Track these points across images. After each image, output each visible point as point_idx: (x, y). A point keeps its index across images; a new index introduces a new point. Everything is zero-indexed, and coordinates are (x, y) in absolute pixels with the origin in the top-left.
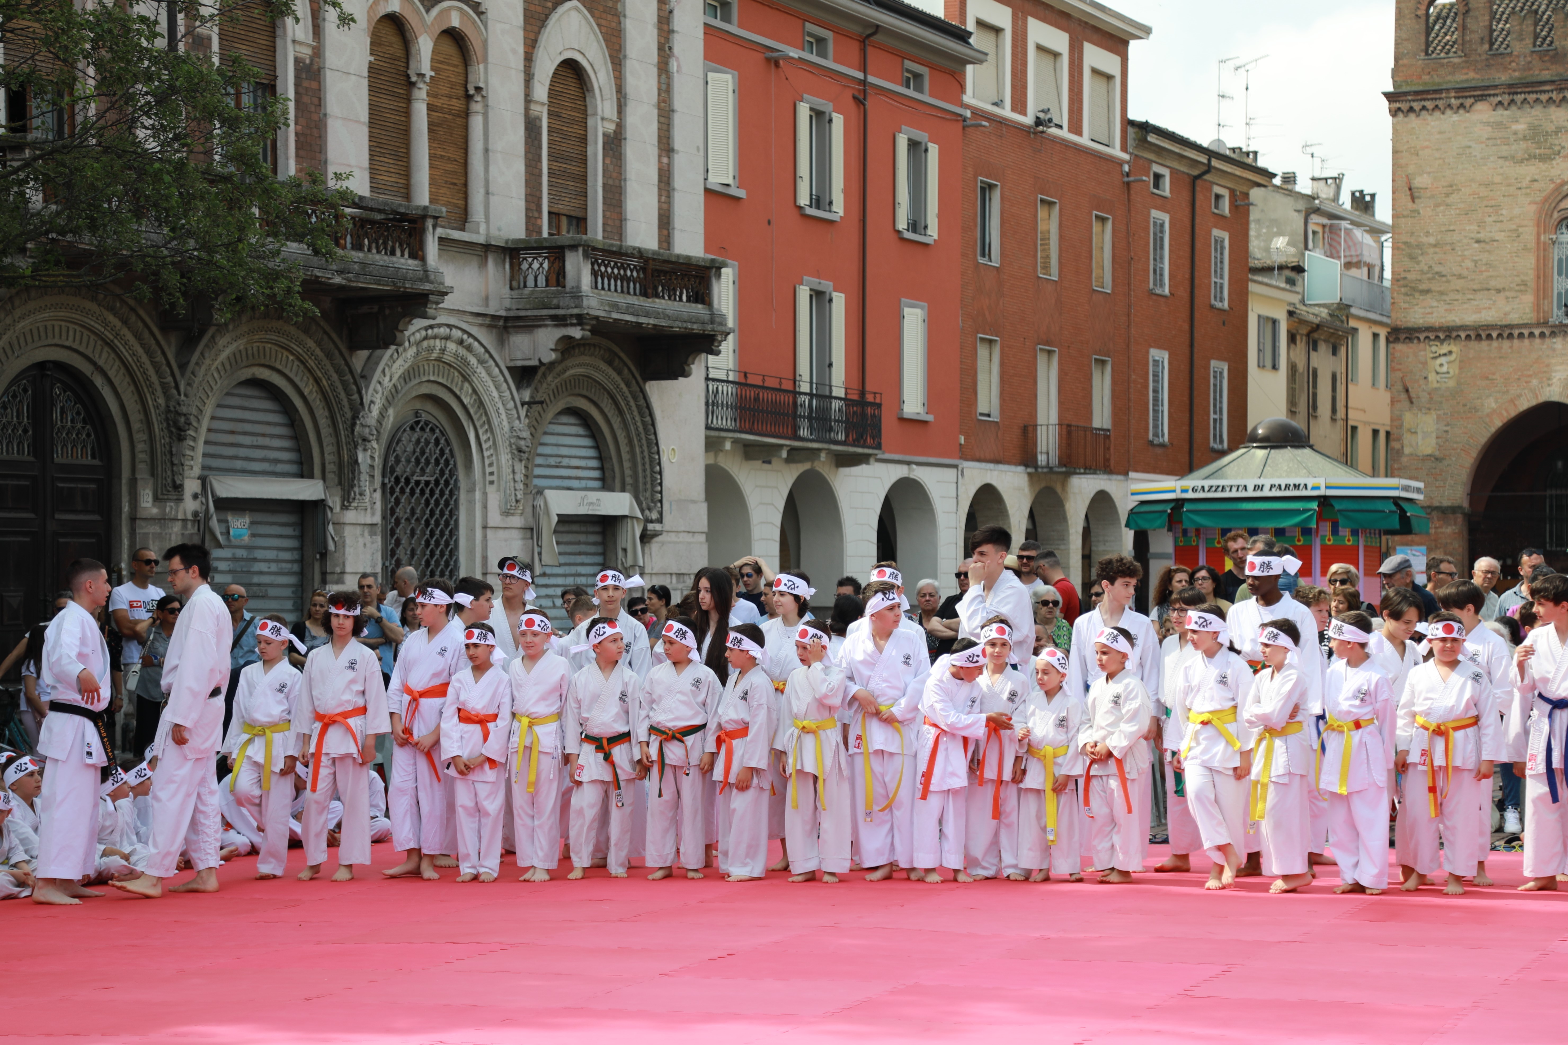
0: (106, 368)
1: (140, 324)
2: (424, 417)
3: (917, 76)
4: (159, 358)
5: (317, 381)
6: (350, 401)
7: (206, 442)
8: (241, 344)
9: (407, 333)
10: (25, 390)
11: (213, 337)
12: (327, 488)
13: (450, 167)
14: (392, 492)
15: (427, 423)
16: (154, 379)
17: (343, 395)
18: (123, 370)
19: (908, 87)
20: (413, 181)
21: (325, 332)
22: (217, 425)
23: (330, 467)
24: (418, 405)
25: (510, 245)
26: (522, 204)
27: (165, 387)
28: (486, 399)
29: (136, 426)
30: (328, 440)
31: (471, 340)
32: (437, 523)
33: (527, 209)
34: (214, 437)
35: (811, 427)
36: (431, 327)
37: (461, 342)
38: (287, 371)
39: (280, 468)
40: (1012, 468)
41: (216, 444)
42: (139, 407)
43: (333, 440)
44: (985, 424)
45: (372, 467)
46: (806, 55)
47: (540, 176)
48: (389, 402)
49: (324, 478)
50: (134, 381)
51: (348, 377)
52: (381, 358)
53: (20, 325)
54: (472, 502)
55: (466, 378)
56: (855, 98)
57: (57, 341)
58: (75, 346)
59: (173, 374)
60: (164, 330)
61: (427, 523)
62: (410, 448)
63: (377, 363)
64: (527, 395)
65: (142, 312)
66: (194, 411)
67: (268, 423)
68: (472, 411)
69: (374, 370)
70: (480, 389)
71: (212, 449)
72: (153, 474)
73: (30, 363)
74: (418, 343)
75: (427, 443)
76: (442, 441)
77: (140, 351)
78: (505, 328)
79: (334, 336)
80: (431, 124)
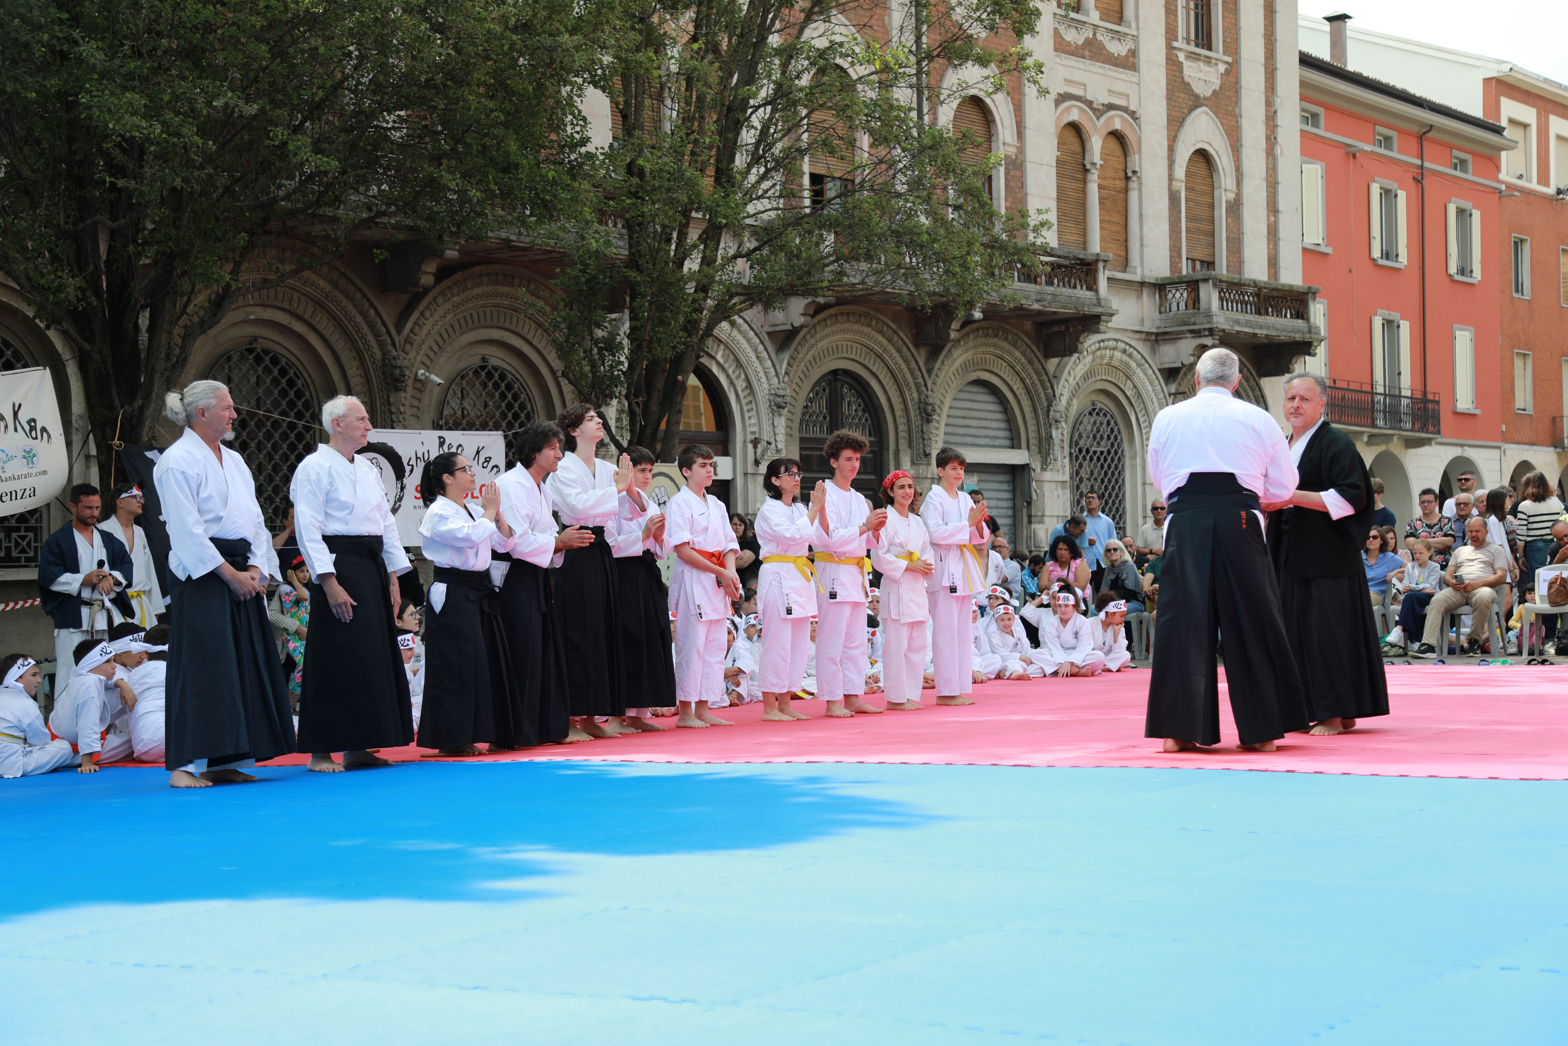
0: (878, 373)
1: (900, 342)
2: (1099, 405)
3: (1463, 162)
4: (913, 365)
5: (1022, 380)
6: (1046, 394)
7: (946, 425)
8: (969, 355)
9: (1086, 345)
10: (824, 390)
11: (950, 350)
12: (1030, 455)
13: (1114, 228)
14: (1077, 458)
15: (1101, 410)
16: (910, 380)
17: (1041, 390)
18: (889, 375)
19: (1456, 168)
20: (1088, 239)
21: (1028, 346)
22: (954, 412)
23: (1032, 441)
24: (1094, 397)
25: (1159, 282)
26: (1167, 252)
27: (917, 385)
28: (1143, 392)
29: (898, 413)
30: (1031, 422)
31: (1131, 350)
32: (1110, 481)
33: (1171, 256)
34: (952, 421)
35: (1385, 418)
36: (1103, 341)
37: (1124, 351)
38: (1001, 374)
39: (998, 442)
40: (1544, 449)
41: (953, 426)
42: (900, 400)
43: (1034, 422)
44: (1521, 417)
45: (1062, 441)
46: (1377, 149)
47: (1180, 232)
48: (1073, 395)
49: (1028, 449)
50: (897, 382)
51: (1044, 377)
52: (1067, 363)
53: (820, 345)
54: (1134, 466)
55: (1128, 377)
56: (1414, 178)
57: (845, 355)
58: (857, 358)
59: (923, 377)
60: (916, 346)
61: (1102, 481)
62: (1089, 428)
63: (1065, 367)
64: (1173, 388)
65: (901, 334)
66: (938, 402)
67: (989, 411)
68: (1133, 401)
69: (1062, 372)
70: (1139, 385)
71: (951, 430)
72: (910, 446)
73: (827, 370)
74: (1094, 353)
75: (1101, 424)
76: (1112, 423)
77: (901, 361)
78: (1156, 341)
79: (1034, 348)
80: (1101, 199)
